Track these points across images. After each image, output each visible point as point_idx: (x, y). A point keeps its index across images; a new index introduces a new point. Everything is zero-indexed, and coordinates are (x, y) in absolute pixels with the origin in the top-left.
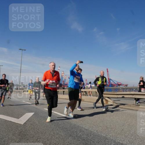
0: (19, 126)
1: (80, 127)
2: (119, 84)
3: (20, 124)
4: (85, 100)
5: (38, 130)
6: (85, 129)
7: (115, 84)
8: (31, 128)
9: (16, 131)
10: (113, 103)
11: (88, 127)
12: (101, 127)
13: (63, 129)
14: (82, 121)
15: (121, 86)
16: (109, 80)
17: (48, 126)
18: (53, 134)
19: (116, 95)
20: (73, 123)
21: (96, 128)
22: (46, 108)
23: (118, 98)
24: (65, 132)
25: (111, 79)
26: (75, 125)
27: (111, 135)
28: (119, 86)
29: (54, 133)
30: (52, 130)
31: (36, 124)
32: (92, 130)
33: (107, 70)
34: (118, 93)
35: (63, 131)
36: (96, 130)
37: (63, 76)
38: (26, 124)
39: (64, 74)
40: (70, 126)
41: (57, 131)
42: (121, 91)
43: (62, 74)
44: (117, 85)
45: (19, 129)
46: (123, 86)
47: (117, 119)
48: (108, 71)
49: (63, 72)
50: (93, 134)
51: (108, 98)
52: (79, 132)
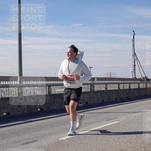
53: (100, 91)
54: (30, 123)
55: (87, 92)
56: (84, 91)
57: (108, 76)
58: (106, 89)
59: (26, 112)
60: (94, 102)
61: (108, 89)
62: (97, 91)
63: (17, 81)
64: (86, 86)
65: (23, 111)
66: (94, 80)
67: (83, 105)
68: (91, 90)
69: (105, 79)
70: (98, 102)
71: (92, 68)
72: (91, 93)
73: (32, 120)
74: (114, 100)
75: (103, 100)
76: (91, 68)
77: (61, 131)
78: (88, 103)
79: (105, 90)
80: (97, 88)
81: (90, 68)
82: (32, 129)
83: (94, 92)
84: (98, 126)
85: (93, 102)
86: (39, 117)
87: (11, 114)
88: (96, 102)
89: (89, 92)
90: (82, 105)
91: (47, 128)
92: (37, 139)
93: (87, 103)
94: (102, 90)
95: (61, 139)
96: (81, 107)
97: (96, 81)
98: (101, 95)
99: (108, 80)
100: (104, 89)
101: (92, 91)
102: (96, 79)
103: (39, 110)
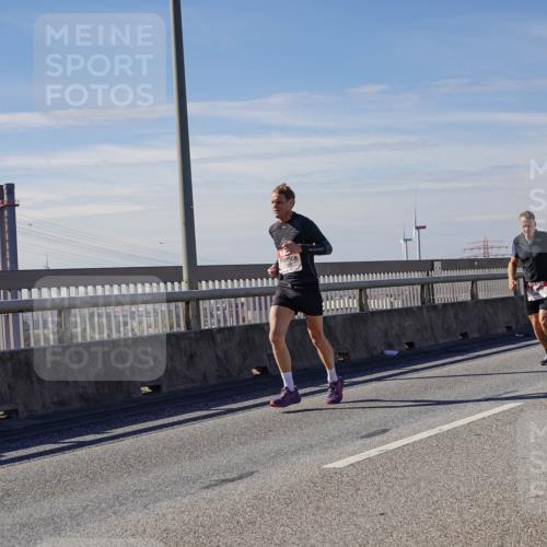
53: (453, 305)
54: (228, 418)
55: (411, 309)
56: (400, 306)
57: (479, 254)
58: (474, 295)
59: (212, 381)
60: (436, 341)
61: (482, 296)
62: (445, 305)
63: (180, 282)
64: (407, 287)
65: (205, 377)
66: (432, 269)
67: (400, 352)
68: (423, 303)
69: (469, 263)
70: (447, 340)
71: (424, 227)
72: (425, 311)
73: (234, 406)
74: (500, 331)
75: (465, 335)
76: (421, 230)
77: (331, 440)
78: (417, 346)
79: (469, 298)
80: (443, 295)
81: (418, 228)
82: (234, 435)
83: (435, 307)
84: (453, 421)
85: (431, 343)
86: (256, 397)
87: (165, 389)
88: (441, 341)
89: (418, 307)
90: (396, 352)
91: (285, 432)
92: (254, 469)
93: (411, 345)
94: (460, 300)
95: (330, 466)
96: (393, 357)
97: (438, 273)
98: (456, 316)
99: (479, 267)
100: (466, 297)
101: (427, 304)
102: (437, 265)
103: (255, 371)
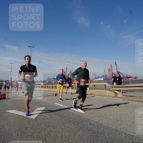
0: (31, 120)
1: (90, 120)
2: (128, 76)
3: (32, 119)
4: (94, 94)
5: (50, 124)
6: (95, 122)
7: (124, 77)
8: (43, 122)
9: (29, 125)
10: (123, 95)
11: (98, 119)
12: (111, 119)
13: (74, 122)
14: (92, 114)
15: (130, 79)
16: (118, 73)
17: (59, 120)
18: (63, 127)
19: (125, 88)
20: (83, 116)
21: (106, 121)
22: (56, 103)
23: (127, 90)
24: (75, 125)
25: (119, 72)
26: (86, 118)
27: (121, 127)
28: (129, 79)
29: (65, 127)
30: (63, 123)
31: (47, 118)
32: (102, 123)
33: (116, 63)
34: (127, 86)
35: (73, 124)
36: (106, 123)
37: (72, 71)
38: (38, 118)
39: (72, 69)
40: (80, 120)
41: (68, 124)
42: (131, 84)
43: (71, 69)
44: (126, 78)
45: (32, 123)
46: (133, 78)
47: (127, 111)
48: (116, 65)
49: (71, 68)
50: (104, 127)
51: (117, 90)
52: (89, 125)
